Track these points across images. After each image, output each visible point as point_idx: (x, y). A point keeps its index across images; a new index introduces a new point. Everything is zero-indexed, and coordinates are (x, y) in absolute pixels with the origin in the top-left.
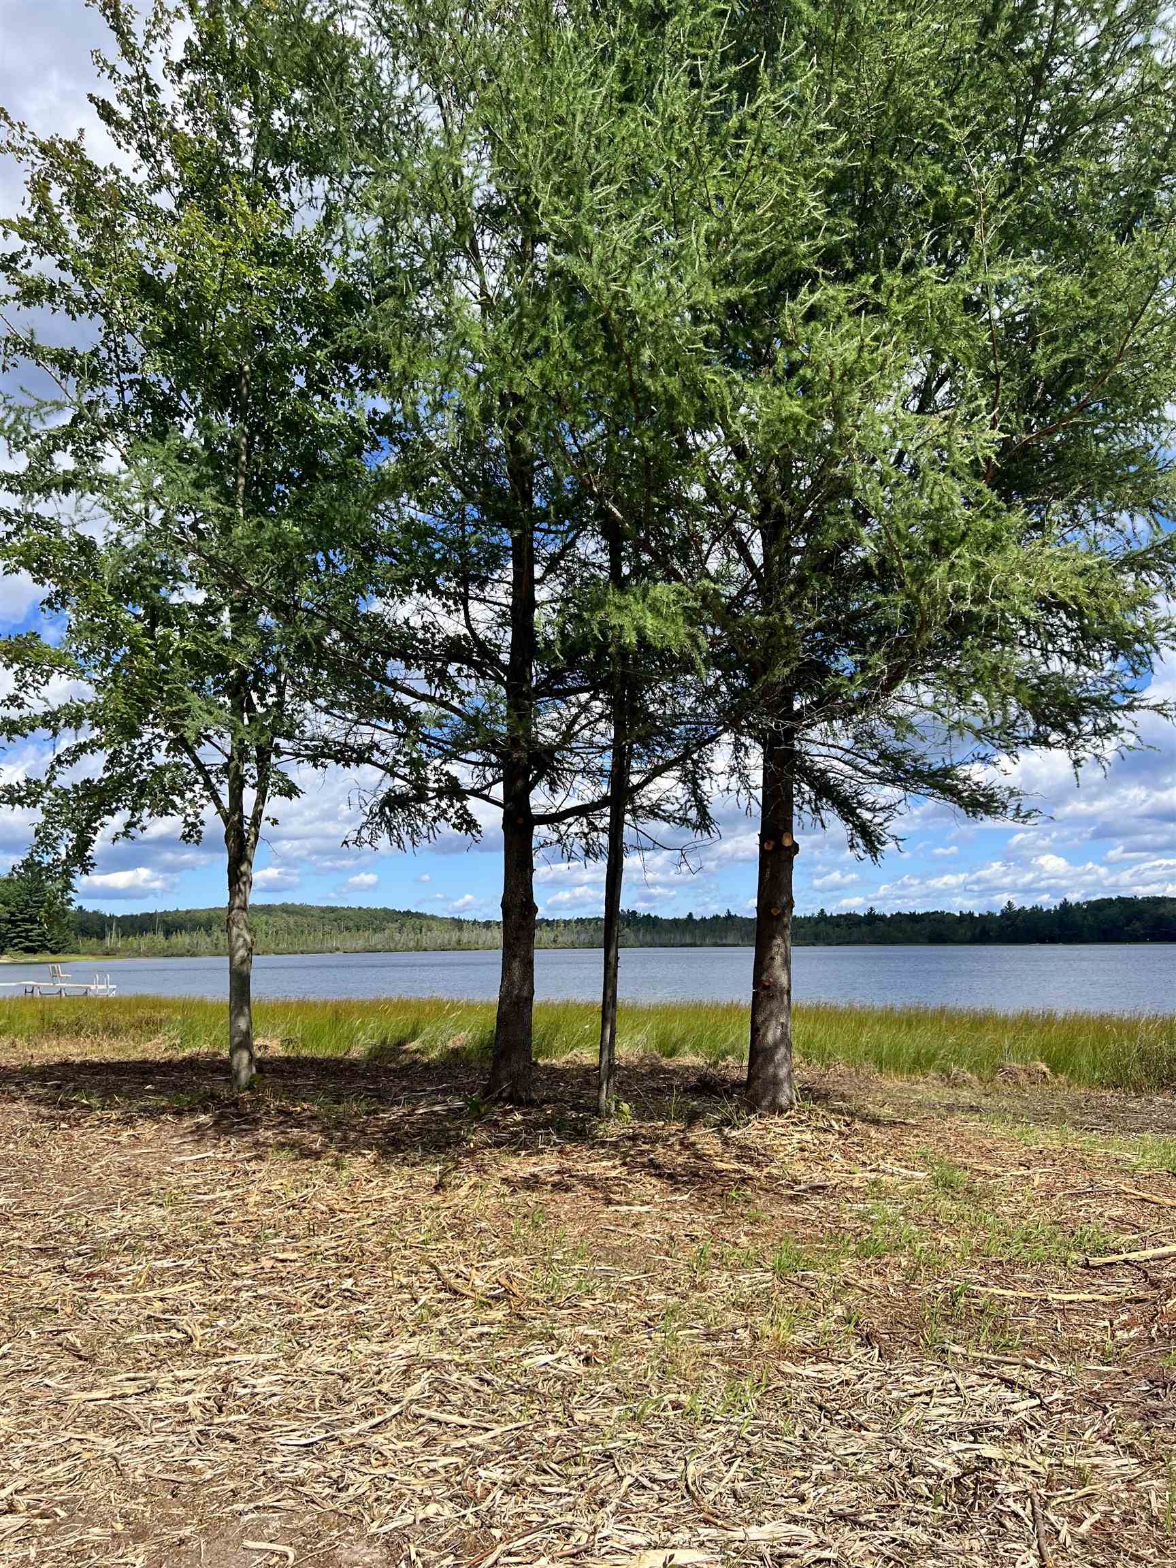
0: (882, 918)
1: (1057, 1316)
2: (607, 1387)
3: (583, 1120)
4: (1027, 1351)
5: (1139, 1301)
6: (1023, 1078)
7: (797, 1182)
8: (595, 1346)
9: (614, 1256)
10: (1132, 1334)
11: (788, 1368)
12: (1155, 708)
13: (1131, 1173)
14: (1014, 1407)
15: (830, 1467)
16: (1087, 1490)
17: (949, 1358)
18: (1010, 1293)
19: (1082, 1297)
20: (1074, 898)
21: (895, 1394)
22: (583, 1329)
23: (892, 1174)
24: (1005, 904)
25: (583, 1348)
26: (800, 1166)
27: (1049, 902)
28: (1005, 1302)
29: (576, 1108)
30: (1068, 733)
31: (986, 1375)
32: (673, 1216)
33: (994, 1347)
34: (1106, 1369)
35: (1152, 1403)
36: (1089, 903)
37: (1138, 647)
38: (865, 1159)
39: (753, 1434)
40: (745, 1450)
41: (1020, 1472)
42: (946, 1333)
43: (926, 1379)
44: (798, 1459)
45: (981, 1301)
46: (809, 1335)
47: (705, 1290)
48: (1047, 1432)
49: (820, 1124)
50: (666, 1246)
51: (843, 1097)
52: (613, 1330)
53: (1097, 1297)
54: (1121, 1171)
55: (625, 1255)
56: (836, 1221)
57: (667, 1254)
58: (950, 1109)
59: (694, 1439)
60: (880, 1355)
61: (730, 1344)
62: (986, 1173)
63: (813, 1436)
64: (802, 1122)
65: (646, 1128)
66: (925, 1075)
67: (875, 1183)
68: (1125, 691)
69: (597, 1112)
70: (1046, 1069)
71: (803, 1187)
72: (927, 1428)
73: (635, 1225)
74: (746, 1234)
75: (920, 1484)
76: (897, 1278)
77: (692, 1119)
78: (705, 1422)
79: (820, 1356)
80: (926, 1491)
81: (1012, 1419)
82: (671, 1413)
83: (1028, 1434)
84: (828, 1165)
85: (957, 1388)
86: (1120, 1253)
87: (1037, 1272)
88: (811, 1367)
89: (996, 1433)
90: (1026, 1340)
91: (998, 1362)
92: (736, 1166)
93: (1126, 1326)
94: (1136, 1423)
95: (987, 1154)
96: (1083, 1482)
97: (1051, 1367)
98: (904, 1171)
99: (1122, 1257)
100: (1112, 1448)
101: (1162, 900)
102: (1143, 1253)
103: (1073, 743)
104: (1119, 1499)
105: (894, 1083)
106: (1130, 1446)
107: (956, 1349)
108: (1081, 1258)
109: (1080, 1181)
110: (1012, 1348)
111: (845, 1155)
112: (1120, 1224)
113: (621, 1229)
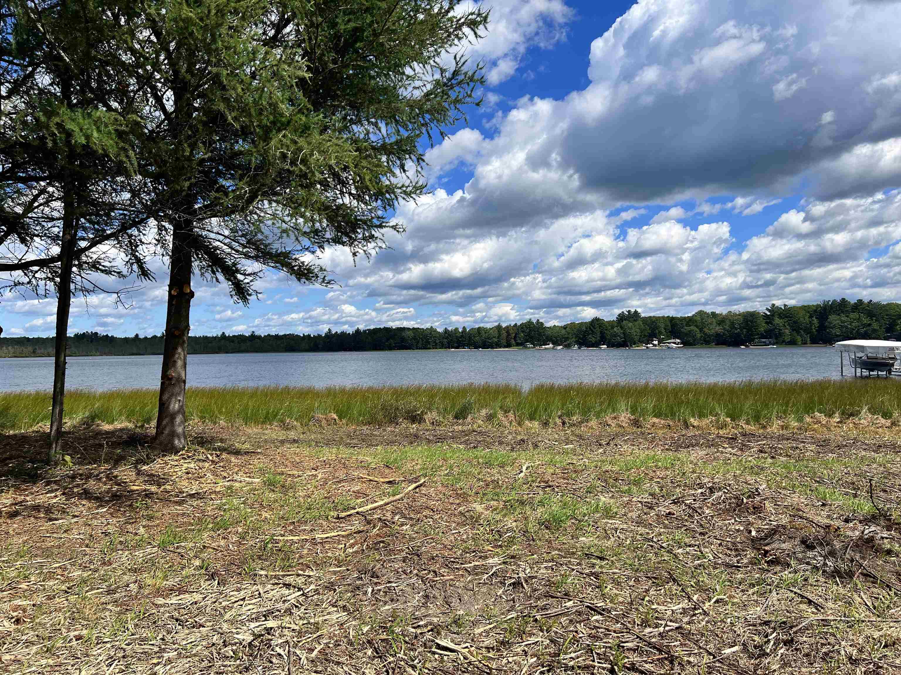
0: (259, 337)
1: (319, 547)
2: (31, 635)
3: (37, 468)
4: (300, 567)
5: (359, 532)
6: (324, 423)
7: (182, 492)
8: (24, 611)
9: (47, 553)
10: (354, 549)
11: (160, 601)
12: (392, 227)
13: (366, 468)
14: (289, 598)
15: (176, 653)
16: (318, 634)
17: (257, 578)
18: (297, 538)
19: (333, 534)
20: (362, 327)
21: (224, 604)
22: (19, 602)
23: (241, 482)
24: (327, 330)
25: (15, 614)
26: (185, 483)
27: (350, 330)
28: (293, 542)
29: (33, 461)
30: (350, 238)
31: (276, 584)
32: (95, 522)
33: (282, 569)
34: (339, 569)
35: (358, 582)
36: (368, 330)
37: (387, 196)
38: (225, 474)
39: (128, 645)
40: (121, 655)
41: (286, 632)
42: (257, 565)
43: (242, 592)
44: (156, 653)
45: (280, 545)
46: (177, 580)
47: (111, 564)
48: (304, 607)
49: (201, 457)
50: (87, 542)
51: (222, 441)
52: (39, 599)
53: (340, 533)
54: (362, 467)
55: (56, 551)
56: (203, 512)
57: (87, 546)
58: (282, 442)
59: (88, 656)
60: (219, 584)
61: (123, 594)
62: (293, 475)
63: (168, 637)
64: (189, 457)
65: (84, 469)
66: (271, 424)
67: (230, 488)
68: (379, 217)
69: (48, 462)
70: (336, 417)
71: (184, 495)
72: (240, 618)
73: (65, 531)
74: (144, 527)
75: (229, 651)
76: (235, 539)
77: (118, 461)
78: (98, 644)
79: (181, 591)
80: (232, 653)
81: (287, 604)
82: (74, 643)
83: (294, 610)
84: (202, 480)
85: (260, 594)
86: (354, 509)
87: (312, 525)
88: (175, 598)
89: (278, 613)
90: (301, 561)
91: (284, 576)
92: (144, 487)
93: (352, 546)
94: (349, 594)
95: (296, 465)
96: (318, 629)
97: (311, 573)
98: (248, 479)
99: (355, 511)
100: (335, 609)
101: (403, 329)
102: (365, 507)
103: (352, 243)
104: (335, 635)
105: (253, 430)
106: (345, 606)
107: (263, 572)
108: (335, 514)
109: (341, 474)
110: (292, 567)
111: (214, 474)
112: (358, 494)
113: (55, 535)
